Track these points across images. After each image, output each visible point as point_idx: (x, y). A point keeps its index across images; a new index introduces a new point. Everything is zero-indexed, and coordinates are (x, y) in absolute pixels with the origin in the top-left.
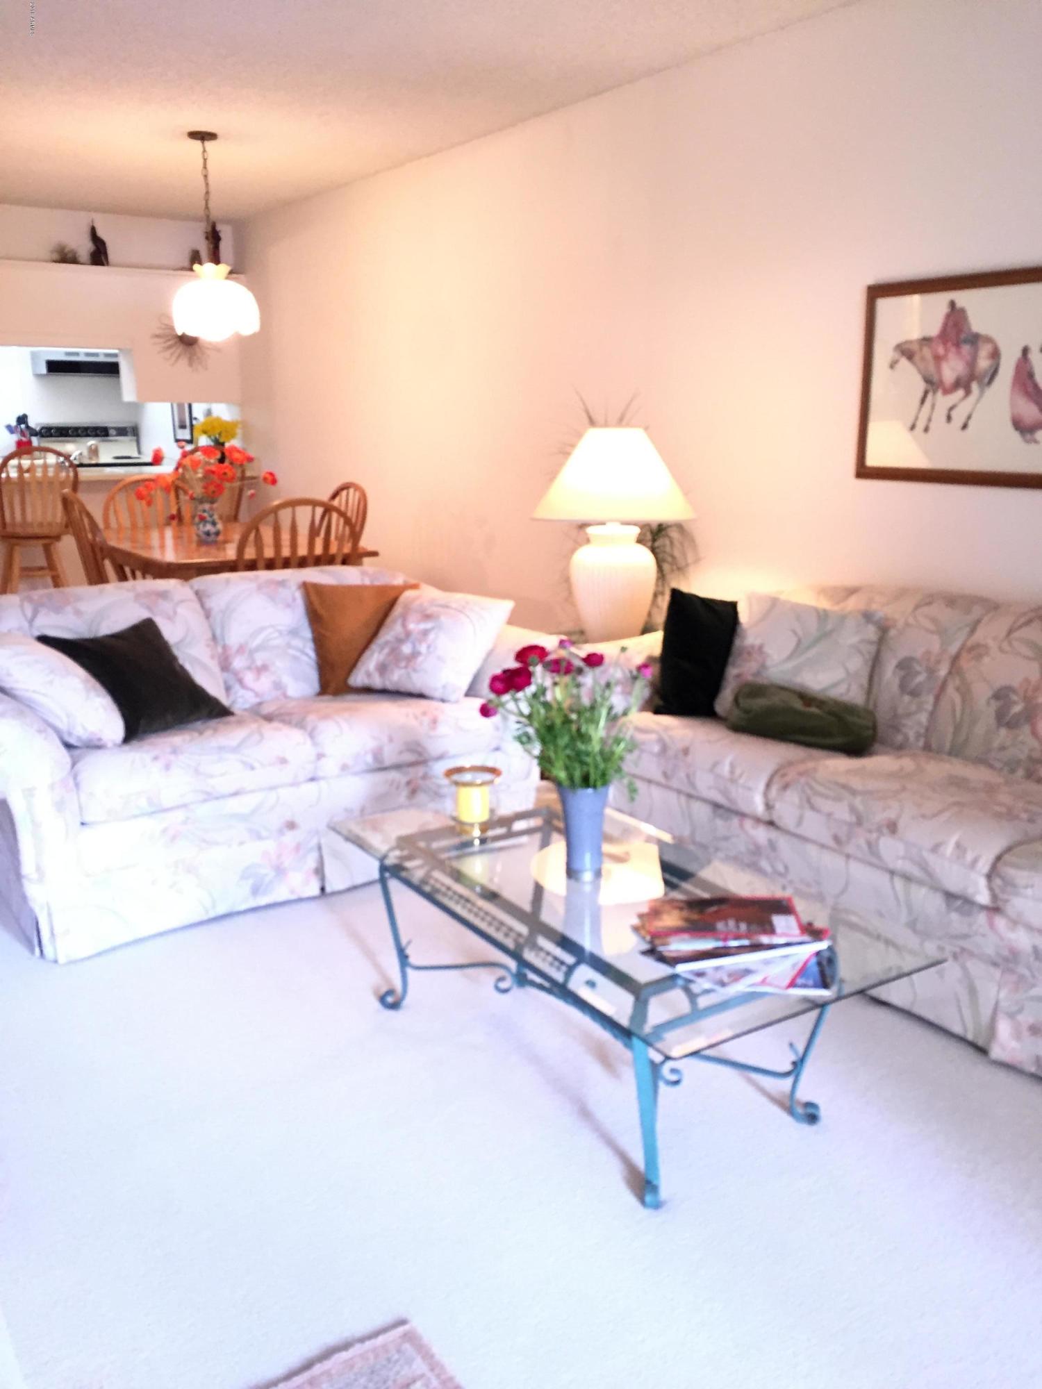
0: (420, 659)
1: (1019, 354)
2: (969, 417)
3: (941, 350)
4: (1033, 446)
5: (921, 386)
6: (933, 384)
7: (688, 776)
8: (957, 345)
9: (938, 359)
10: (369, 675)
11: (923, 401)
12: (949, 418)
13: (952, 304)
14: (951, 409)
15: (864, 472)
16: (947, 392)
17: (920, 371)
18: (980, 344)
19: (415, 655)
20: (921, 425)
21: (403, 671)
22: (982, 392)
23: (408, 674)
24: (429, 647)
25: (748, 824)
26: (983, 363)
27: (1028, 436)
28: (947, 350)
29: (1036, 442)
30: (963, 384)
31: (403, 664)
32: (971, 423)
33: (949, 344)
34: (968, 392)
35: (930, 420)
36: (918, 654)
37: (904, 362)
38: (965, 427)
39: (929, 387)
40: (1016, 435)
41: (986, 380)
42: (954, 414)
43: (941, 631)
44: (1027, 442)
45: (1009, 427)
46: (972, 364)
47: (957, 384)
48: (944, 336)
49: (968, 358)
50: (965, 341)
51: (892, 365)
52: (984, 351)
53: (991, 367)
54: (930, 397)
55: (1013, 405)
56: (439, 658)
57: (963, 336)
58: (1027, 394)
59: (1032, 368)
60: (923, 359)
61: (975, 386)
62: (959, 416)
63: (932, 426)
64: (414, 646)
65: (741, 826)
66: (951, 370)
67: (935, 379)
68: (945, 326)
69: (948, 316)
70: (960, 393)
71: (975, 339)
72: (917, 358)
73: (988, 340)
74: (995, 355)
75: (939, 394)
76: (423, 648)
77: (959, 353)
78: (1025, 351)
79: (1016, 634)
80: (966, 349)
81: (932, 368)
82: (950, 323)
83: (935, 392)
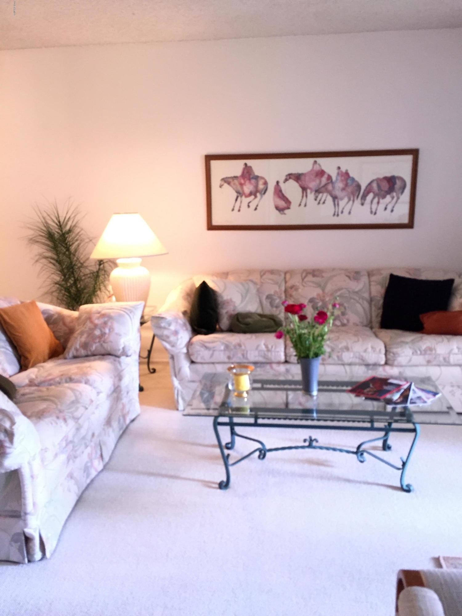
0: (107, 336)
1: (275, 183)
2: (257, 206)
3: (242, 181)
4: (283, 216)
5: (235, 195)
6: (240, 194)
7: (243, 355)
8: (250, 179)
9: (241, 185)
10: (77, 350)
11: (236, 200)
12: (249, 206)
13: (246, 164)
14: (249, 203)
15: (211, 227)
16: (246, 197)
17: (234, 189)
18: (259, 179)
19: (103, 334)
20: (237, 208)
21: (98, 344)
22: (262, 197)
23: (102, 345)
24: (109, 330)
25: (274, 366)
26: (261, 186)
27: (282, 212)
28: (245, 182)
29: (285, 214)
30: (254, 194)
31: (97, 340)
32: (258, 208)
33: (246, 179)
34: (256, 197)
35: (240, 207)
36: (272, 292)
37: (226, 185)
38: (256, 209)
39: (238, 195)
40: (277, 212)
41: (263, 192)
42: (250, 204)
43: (276, 283)
44: (282, 214)
45: (275, 209)
46: (256, 186)
47: (251, 194)
48: (243, 176)
49: (254, 184)
50: (253, 178)
51: (221, 186)
52: (261, 183)
53: (264, 187)
54: (239, 199)
55: (274, 200)
56: (117, 334)
57: (251, 176)
58: (279, 197)
59: (280, 188)
60: (234, 184)
61: (258, 195)
62: (253, 206)
63: (241, 209)
64: (101, 331)
65: (272, 368)
66: (248, 188)
67: (241, 192)
68: (243, 172)
69: (244, 169)
70: (253, 197)
71: (257, 178)
72: (232, 184)
73: (262, 178)
74: (266, 183)
75: (243, 197)
76: (107, 331)
77: (250, 182)
78: (278, 183)
79: (306, 280)
80: (253, 181)
81: (239, 188)
82: (245, 171)
83: (241, 197)
